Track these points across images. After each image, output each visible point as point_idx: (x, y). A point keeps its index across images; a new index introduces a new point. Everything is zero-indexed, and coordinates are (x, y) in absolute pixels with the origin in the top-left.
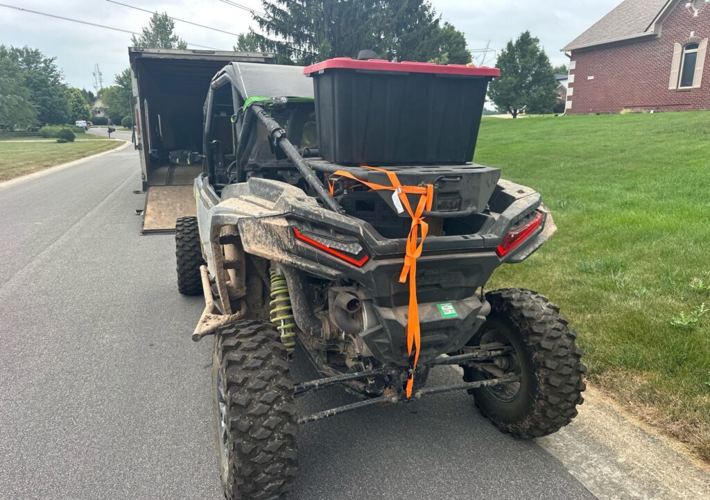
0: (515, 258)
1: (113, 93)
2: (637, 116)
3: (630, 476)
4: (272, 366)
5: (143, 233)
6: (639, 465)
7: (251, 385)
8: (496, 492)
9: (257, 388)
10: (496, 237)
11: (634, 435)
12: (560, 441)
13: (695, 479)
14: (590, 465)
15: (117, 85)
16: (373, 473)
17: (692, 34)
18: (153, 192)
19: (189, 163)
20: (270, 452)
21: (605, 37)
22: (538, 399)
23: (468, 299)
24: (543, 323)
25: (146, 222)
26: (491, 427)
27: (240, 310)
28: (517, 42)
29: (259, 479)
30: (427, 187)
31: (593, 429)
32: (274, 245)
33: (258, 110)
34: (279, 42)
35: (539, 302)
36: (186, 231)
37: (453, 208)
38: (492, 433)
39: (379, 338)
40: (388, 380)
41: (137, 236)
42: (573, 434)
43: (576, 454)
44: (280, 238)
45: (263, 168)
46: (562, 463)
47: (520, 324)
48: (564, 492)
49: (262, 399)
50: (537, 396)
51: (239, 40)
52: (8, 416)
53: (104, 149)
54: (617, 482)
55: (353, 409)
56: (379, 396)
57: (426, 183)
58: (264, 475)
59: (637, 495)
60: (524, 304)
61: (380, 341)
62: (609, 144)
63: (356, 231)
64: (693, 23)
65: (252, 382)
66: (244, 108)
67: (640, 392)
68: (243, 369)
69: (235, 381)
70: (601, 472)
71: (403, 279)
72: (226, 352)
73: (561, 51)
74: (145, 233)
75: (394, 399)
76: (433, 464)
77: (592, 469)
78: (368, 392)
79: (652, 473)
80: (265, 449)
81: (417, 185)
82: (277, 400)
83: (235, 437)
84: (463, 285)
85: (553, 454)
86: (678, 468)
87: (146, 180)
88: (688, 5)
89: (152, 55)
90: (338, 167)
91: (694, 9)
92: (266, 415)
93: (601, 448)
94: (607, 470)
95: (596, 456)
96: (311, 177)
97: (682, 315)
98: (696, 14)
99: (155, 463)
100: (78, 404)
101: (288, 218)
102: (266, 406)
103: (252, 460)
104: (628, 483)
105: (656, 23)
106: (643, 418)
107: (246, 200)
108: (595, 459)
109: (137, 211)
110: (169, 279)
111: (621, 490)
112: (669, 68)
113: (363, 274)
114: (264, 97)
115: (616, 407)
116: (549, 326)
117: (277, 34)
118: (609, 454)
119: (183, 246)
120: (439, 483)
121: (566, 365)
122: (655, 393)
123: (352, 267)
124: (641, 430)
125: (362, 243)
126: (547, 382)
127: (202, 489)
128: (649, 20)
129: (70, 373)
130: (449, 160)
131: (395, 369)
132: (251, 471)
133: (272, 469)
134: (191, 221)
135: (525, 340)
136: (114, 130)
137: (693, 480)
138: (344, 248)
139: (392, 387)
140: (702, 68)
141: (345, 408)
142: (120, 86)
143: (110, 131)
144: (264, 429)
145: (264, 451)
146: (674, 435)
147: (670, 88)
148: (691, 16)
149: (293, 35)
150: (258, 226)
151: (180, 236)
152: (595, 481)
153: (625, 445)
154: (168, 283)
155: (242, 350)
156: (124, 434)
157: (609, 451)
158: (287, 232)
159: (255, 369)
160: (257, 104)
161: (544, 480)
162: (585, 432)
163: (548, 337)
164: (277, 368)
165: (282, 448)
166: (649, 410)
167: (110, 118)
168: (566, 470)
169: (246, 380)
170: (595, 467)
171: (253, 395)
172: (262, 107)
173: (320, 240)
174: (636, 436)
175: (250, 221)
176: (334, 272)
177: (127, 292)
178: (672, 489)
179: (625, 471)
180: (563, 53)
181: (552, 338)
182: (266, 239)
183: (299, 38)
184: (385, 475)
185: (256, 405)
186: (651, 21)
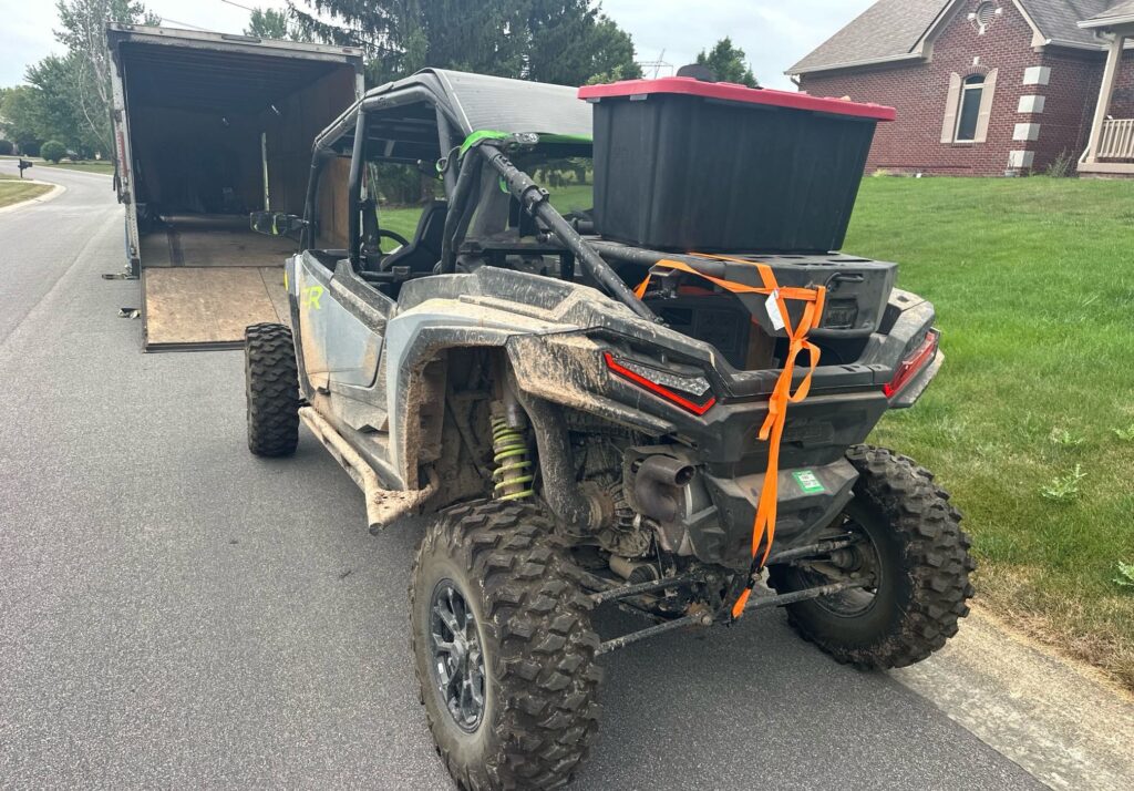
0: (901, 401)
1: (23, 99)
2: (899, 181)
3: (1032, 718)
4: (557, 573)
5: (147, 349)
6: (1043, 701)
7: (533, 604)
8: (861, 753)
9: (544, 608)
10: (887, 368)
11: (1025, 658)
12: (923, 674)
13: (1125, 717)
14: (973, 705)
15: (30, 85)
16: (670, 734)
17: (976, 60)
18: (152, 278)
19: (275, 232)
20: (569, 711)
21: (853, 55)
22: (911, 612)
23: (835, 463)
24: (918, 498)
25: (150, 331)
26: (820, 656)
27: (429, 483)
28: (712, 54)
29: (549, 755)
30: (818, 290)
31: (965, 652)
32: (567, 380)
33: (492, 153)
34: (338, 28)
35: (906, 467)
36: (267, 348)
37: (845, 323)
38: (825, 665)
39: (710, 527)
40: (697, 590)
41: (139, 355)
42: (937, 661)
43: (949, 690)
44: (582, 368)
45: (486, 250)
46: (933, 703)
47: (884, 501)
48: (953, 746)
49: (553, 626)
50: (909, 608)
51: (253, 19)
52: (18, 672)
53: (16, 197)
54: (1017, 727)
55: (648, 638)
56: (682, 616)
57: (816, 283)
58: (557, 747)
59: (1049, 744)
60: (887, 470)
61: (710, 530)
62: (873, 223)
63: (704, 358)
64: (978, 45)
65: (534, 600)
66: (464, 148)
67: (1020, 596)
68: (517, 579)
69: (508, 599)
70: (991, 714)
71: (763, 435)
72: (477, 553)
73: (785, 73)
74: (152, 348)
75: (707, 620)
76: (755, 715)
77: (978, 711)
78: (663, 609)
79: (1064, 713)
80: (563, 706)
81: (803, 287)
82: (573, 628)
83: (512, 688)
84: (832, 442)
85: (919, 692)
86: (1098, 703)
87: (138, 257)
88: (971, 16)
89: (149, 38)
90: (662, 255)
91: (980, 24)
92: (559, 652)
93: (982, 680)
94: (998, 710)
95: (977, 691)
96: (601, 268)
97: (1056, 481)
98: (982, 31)
99: (314, 738)
100: (140, 646)
101: (592, 335)
102: (561, 637)
103: (540, 724)
104: (1033, 727)
105: (926, 40)
106: (1032, 634)
107: (482, 304)
108: (978, 696)
109: (124, 310)
110: (223, 429)
111: (1024, 738)
112: (942, 111)
113: (705, 427)
114: (501, 131)
115: (992, 620)
116: (927, 503)
117: (333, 14)
118: (997, 688)
119: (264, 373)
120: (774, 743)
121: (954, 560)
122: (1044, 596)
123: (690, 415)
124: (1033, 650)
125: (709, 377)
126: (928, 585)
127: (410, 776)
128: (914, 35)
129: (106, 593)
130: (811, 247)
131: (713, 574)
132: (540, 742)
133: (570, 737)
134: (273, 331)
135: (893, 525)
136: (30, 165)
137: (1122, 719)
138: (682, 385)
139: (702, 601)
140: (988, 113)
141: (637, 635)
142: (36, 86)
143: (23, 166)
144: (559, 674)
145: (560, 709)
146: (1082, 657)
147: (943, 141)
148: (975, 34)
149: (362, 18)
150: (541, 348)
151: (257, 357)
152: (987, 728)
153: (1016, 673)
154: (223, 436)
155: (506, 549)
156: (242, 693)
157: (996, 682)
158: (597, 358)
159: (534, 579)
160: (489, 142)
161: (920, 730)
162: (953, 658)
163: (928, 520)
164: (564, 576)
165: (584, 704)
166: (1038, 621)
167: (17, 142)
168: (943, 714)
169: (524, 597)
170: (981, 707)
171: (538, 620)
172: (498, 148)
173: (645, 373)
174: (1029, 660)
175: (527, 340)
176: (663, 424)
177: (155, 453)
178: (1097, 733)
179: (1024, 711)
180: (789, 77)
181: (933, 521)
182: (555, 370)
183: (372, 24)
184: (691, 735)
185: (545, 635)
186: (918, 37)
